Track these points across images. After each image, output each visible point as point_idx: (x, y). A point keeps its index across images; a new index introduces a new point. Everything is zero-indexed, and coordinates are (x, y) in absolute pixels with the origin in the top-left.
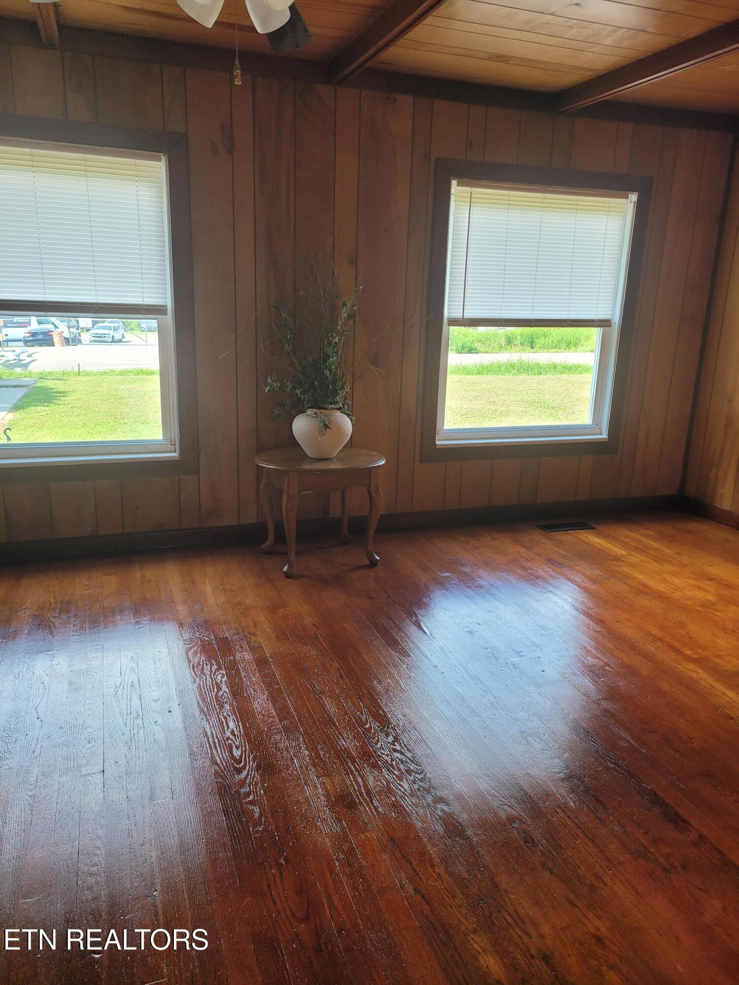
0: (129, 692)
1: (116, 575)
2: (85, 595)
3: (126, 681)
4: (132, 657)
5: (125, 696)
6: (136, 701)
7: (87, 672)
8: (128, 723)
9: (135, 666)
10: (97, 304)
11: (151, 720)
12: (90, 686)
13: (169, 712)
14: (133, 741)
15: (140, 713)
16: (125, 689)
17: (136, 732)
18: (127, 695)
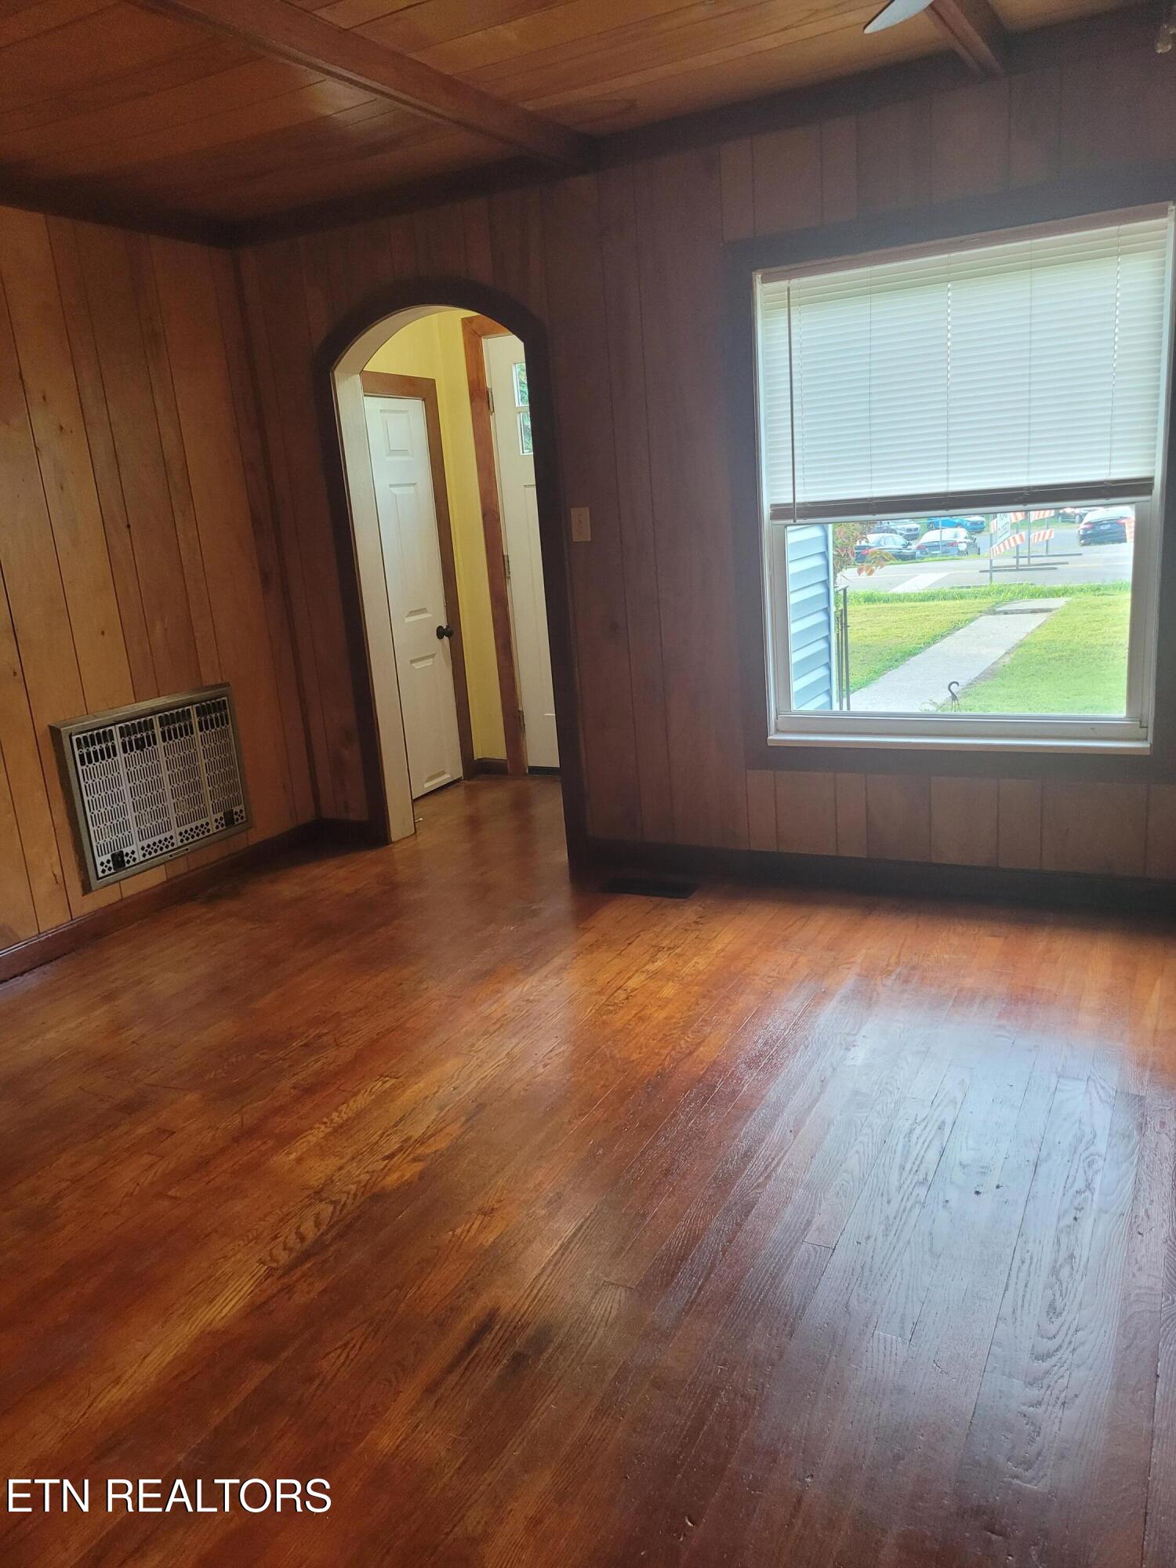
0: (930, 1137)
1: (1006, 938)
2: (943, 962)
3: (935, 1118)
4: (963, 1080)
5: (921, 1141)
6: (933, 1155)
7: (886, 1084)
8: (905, 1186)
9: (959, 1097)
10: (1028, 488)
11: (941, 1194)
12: (879, 1108)
13: (977, 1193)
14: (898, 1219)
15: (930, 1178)
16: (928, 1129)
17: (909, 1205)
18: (925, 1140)
